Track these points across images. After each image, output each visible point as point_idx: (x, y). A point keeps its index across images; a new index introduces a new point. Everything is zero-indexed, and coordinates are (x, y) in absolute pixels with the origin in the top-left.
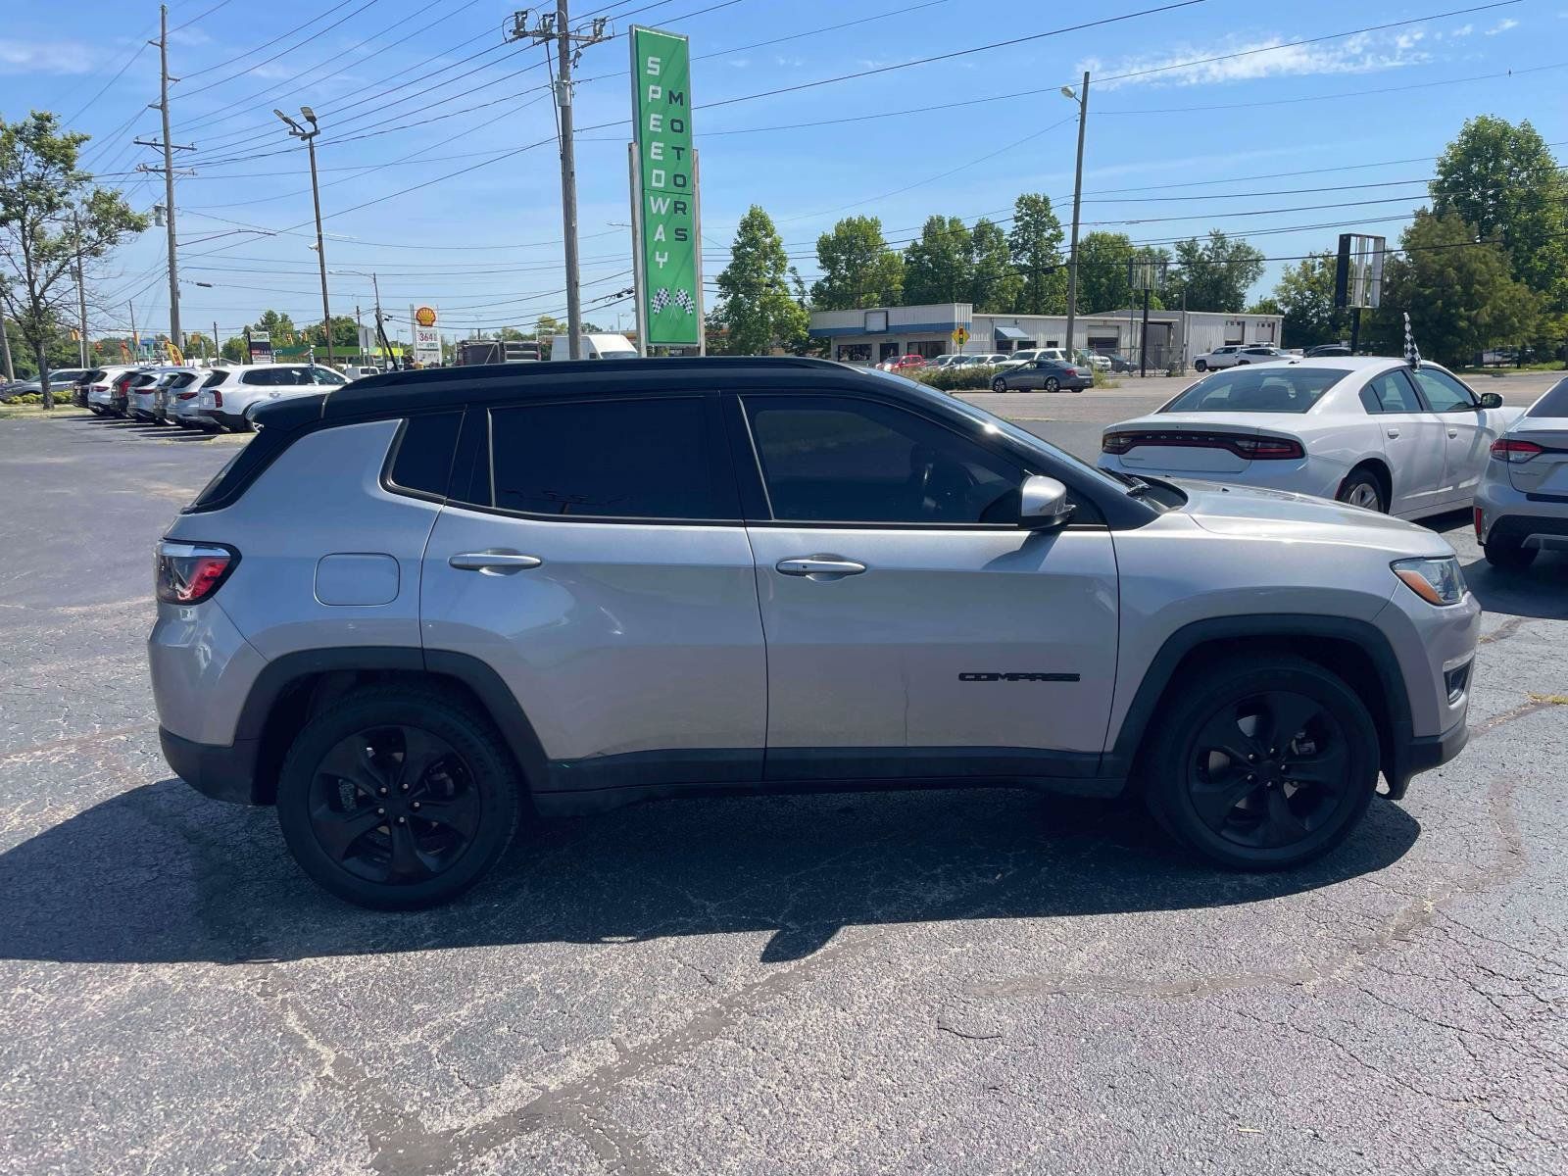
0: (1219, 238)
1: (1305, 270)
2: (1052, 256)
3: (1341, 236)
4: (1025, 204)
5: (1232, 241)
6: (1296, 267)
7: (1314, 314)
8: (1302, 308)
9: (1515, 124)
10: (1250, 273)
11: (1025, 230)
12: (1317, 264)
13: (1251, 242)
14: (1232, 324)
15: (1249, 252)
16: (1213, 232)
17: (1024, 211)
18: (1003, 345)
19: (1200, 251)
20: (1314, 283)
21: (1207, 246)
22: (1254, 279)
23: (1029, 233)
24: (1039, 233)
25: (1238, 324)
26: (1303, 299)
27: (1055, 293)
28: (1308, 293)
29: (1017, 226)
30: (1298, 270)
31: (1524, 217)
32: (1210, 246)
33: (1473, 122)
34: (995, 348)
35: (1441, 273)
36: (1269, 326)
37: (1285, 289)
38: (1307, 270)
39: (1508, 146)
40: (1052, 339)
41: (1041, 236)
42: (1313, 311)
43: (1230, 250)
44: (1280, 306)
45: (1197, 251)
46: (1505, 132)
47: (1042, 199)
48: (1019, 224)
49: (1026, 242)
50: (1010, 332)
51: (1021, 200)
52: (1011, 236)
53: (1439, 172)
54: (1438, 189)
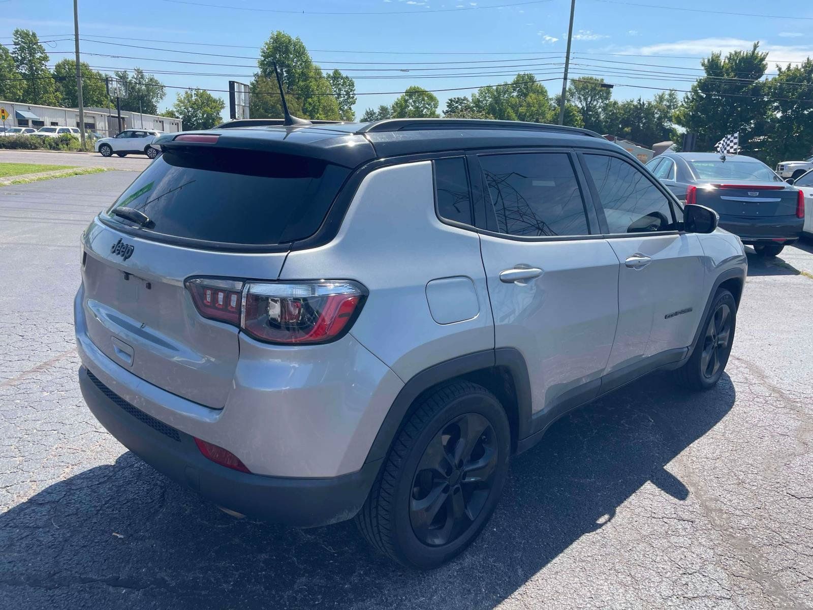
0: (139, 72)
1: (188, 97)
2: (42, 70)
3: (230, 82)
4: (20, 35)
5: (147, 76)
6: (182, 94)
7: (194, 120)
8: (188, 116)
9: (294, 38)
10: (159, 95)
11: (23, 52)
12: (193, 94)
13: (157, 77)
14: (157, 121)
15: (157, 83)
16: (136, 69)
17: (20, 39)
18: (23, 122)
19: (130, 79)
20: (193, 104)
21: (133, 76)
22: (161, 98)
23: (25, 54)
24: (32, 54)
25: (160, 122)
26: (188, 112)
27: (47, 92)
28: (190, 109)
29: (16, 48)
30: (184, 96)
31: (301, 83)
32: (135, 77)
33: (275, 33)
34: (17, 123)
35: (273, 107)
36: (176, 124)
37: (178, 105)
38: (189, 97)
39: (292, 48)
40: (54, 121)
41: (34, 56)
42: (194, 119)
43: (147, 80)
44: (177, 114)
45: (128, 78)
46: (290, 41)
47: (31, 33)
48: (18, 47)
49: (24, 59)
50: (27, 115)
51: (17, 32)
52: (12, 54)
53: (262, 56)
54: (262, 64)
